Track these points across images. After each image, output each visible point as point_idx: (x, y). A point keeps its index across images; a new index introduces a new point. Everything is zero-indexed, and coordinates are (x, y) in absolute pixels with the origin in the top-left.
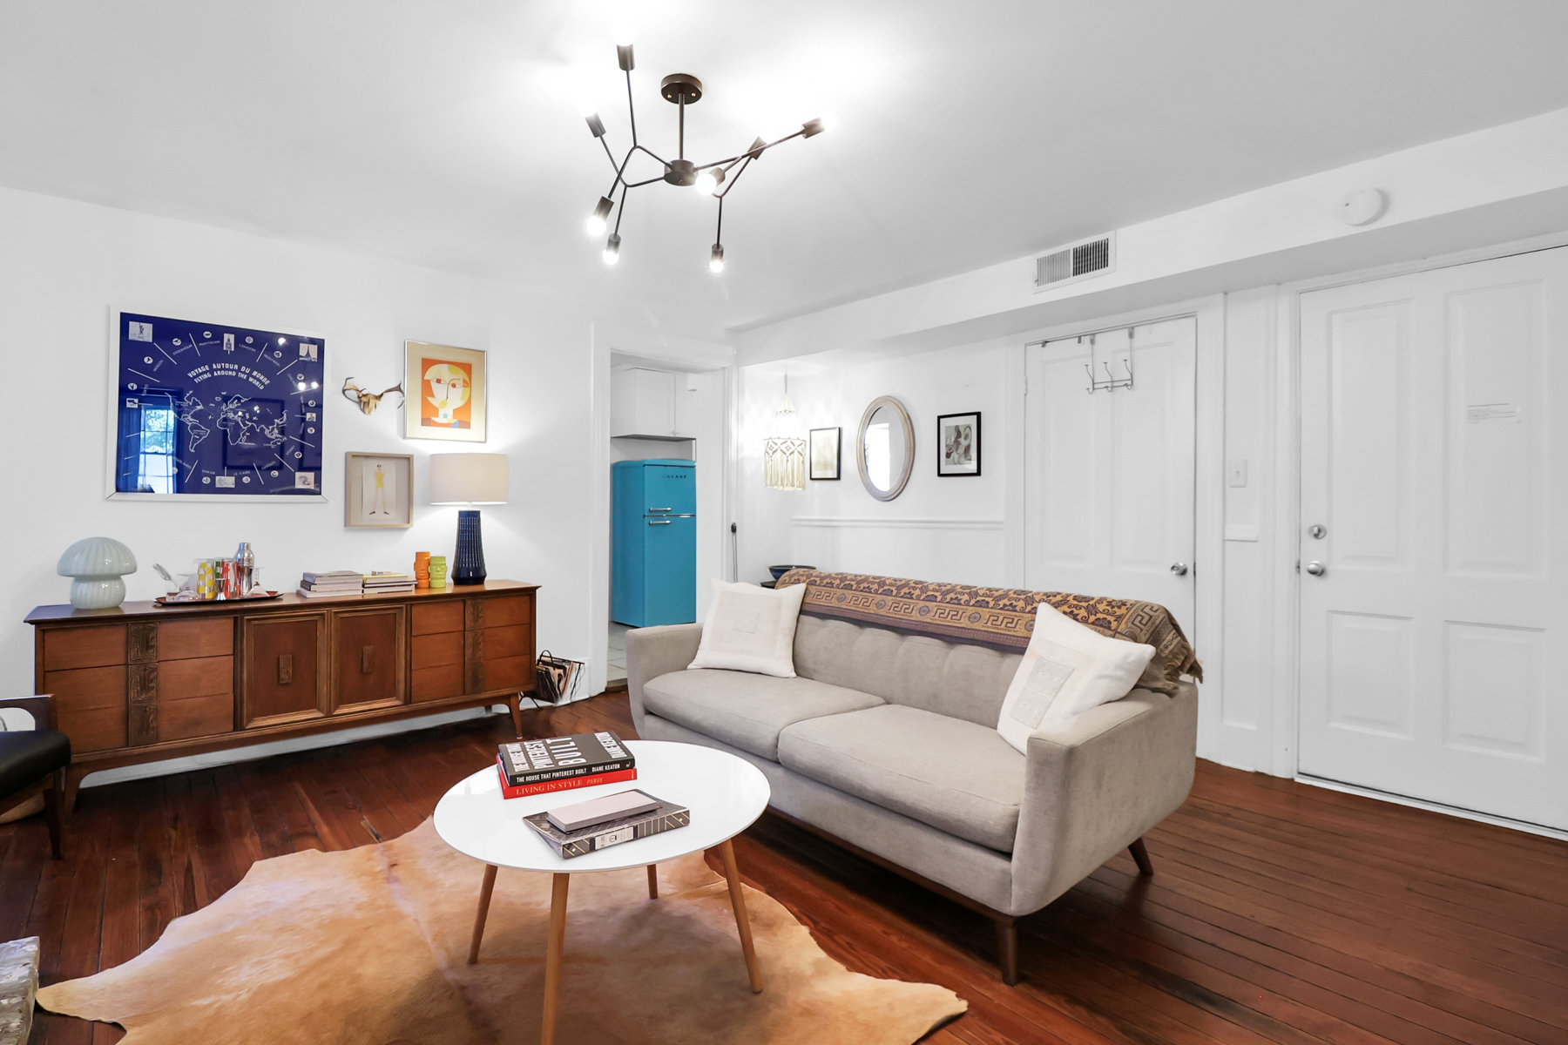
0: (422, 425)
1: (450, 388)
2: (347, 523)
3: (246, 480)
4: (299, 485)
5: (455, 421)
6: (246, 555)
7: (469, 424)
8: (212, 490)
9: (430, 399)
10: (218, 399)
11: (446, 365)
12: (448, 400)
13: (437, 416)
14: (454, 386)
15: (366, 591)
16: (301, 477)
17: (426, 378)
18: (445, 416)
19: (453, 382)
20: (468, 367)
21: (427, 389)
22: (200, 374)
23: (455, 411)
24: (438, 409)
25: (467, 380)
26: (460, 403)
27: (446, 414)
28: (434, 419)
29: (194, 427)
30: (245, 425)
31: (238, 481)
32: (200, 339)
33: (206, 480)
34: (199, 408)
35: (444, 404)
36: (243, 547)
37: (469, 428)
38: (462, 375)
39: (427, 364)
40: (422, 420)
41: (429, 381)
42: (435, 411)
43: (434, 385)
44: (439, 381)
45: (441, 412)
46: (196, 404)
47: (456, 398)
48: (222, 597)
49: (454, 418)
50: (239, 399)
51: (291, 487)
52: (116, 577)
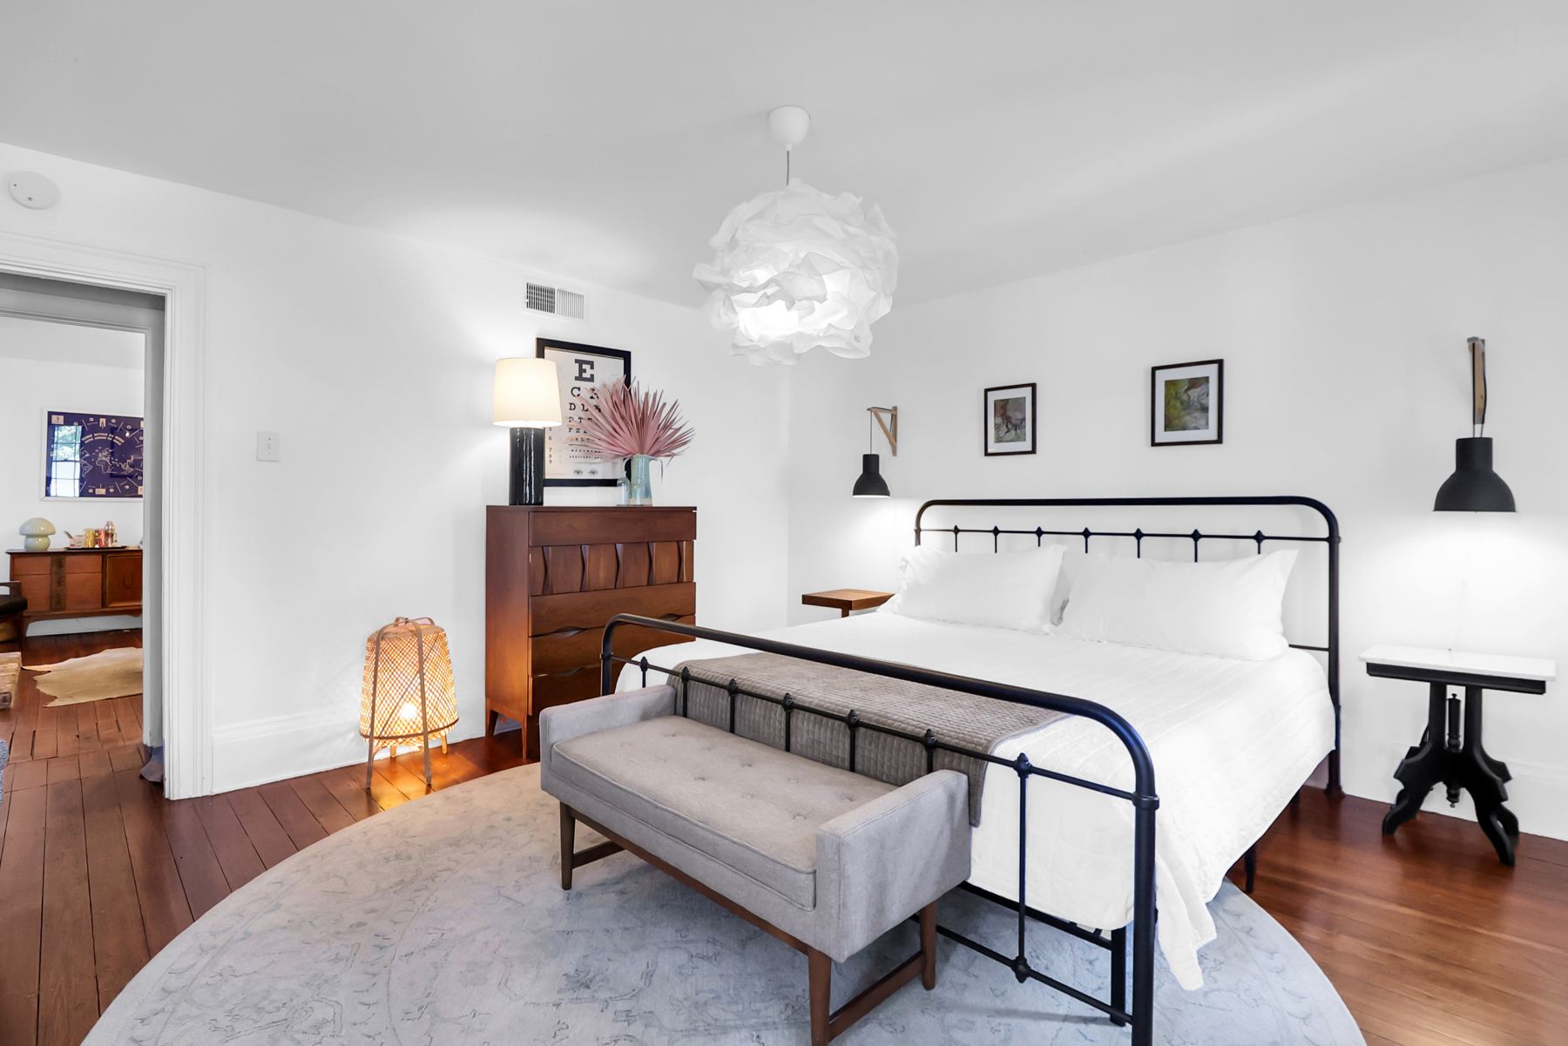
3: (112, 490)
6: (111, 527)
8: (93, 495)
10: (97, 451)
22: (88, 440)
30: (111, 463)
31: (107, 491)
32: (88, 422)
33: (95, 491)
34: (87, 455)
36: (109, 523)
48: (97, 546)
50: (108, 450)
51: (131, 493)
52: (45, 535)
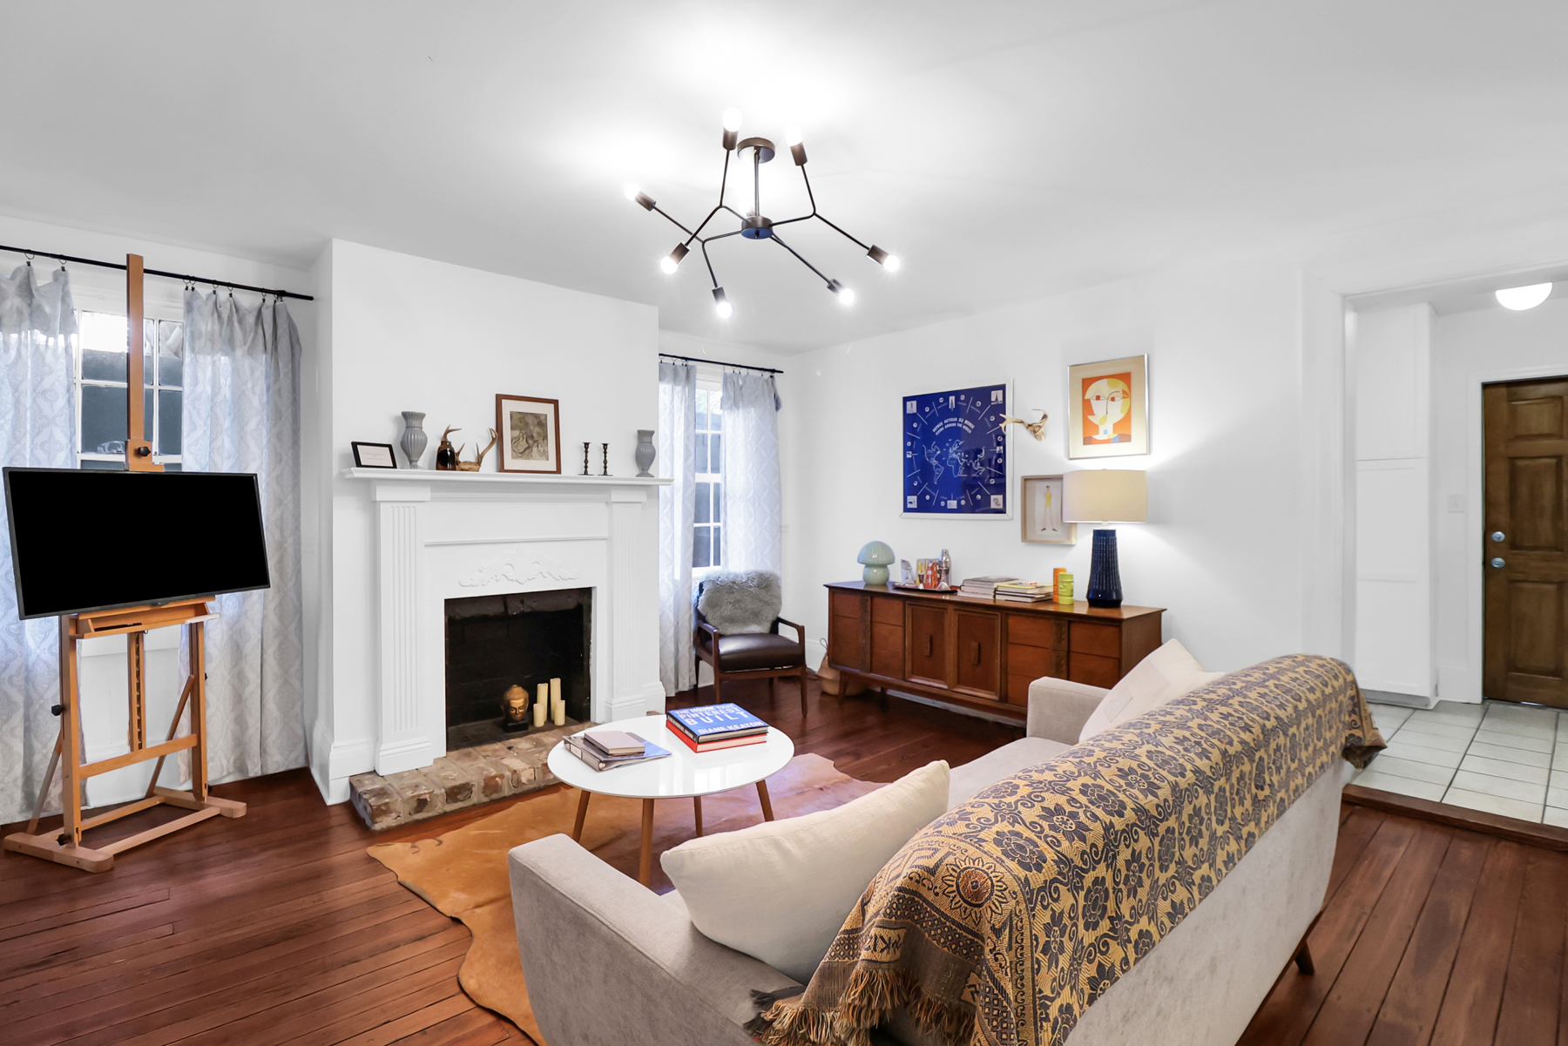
0: (1084, 444)
1: (1110, 402)
2: (1025, 537)
3: (963, 502)
4: (993, 506)
5: (1115, 435)
6: (944, 558)
7: (1130, 436)
8: (945, 510)
9: (1090, 417)
10: (947, 445)
11: (1105, 380)
12: (1107, 415)
13: (1098, 434)
14: (1113, 399)
15: (998, 597)
16: (994, 499)
17: (1086, 397)
18: (1106, 432)
19: (1112, 396)
20: (1126, 378)
21: (1087, 408)
22: (938, 429)
23: (1115, 425)
24: (1097, 426)
25: (1127, 390)
26: (1120, 416)
27: (1106, 429)
28: (1095, 437)
29: (937, 466)
30: (962, 461)
31: (959, 503)
32: (938, 404)
33: (943, 504)
34: (938, 452)
35: (1104, 420)
36: (945, 553)
37: (1130, 441)
38: (1121, 385)
39: (1087, 383)
40: (1084, 439)
41: (1089, 400)
42: (1095, 428)
43: (1094, 403)
44: (1098, 398)
45: (1101, 429)
46: (937, 450)
47: (1116, 412)
48: (921, 587)
49: (1114, 432)
50: (958, 442)
51: (987, 508)
52: (884, 566)
